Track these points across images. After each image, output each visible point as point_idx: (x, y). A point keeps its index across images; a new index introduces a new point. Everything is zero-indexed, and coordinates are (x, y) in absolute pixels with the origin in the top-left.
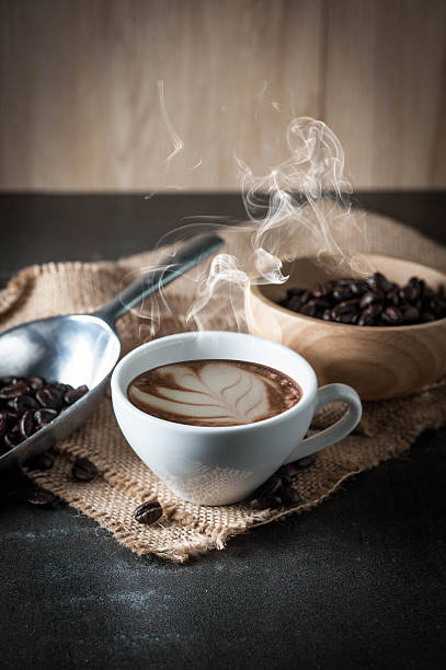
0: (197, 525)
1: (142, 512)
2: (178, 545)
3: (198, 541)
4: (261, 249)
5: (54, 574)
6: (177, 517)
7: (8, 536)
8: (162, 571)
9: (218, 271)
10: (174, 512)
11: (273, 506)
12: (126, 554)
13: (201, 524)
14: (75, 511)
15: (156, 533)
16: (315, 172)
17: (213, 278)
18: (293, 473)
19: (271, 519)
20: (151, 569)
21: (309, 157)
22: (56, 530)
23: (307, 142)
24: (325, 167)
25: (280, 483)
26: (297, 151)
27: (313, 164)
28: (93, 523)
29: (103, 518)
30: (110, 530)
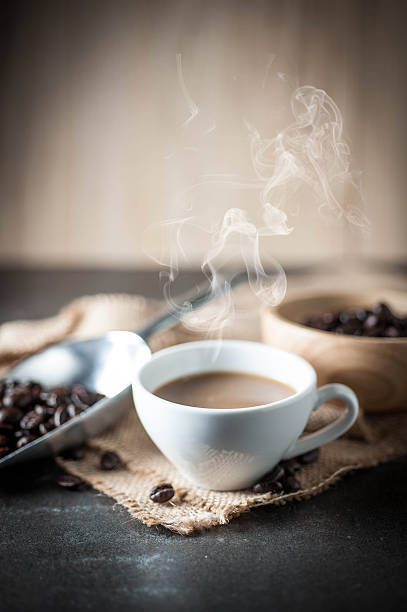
0: (204, 505)
1: (156, 492)
2: (185, 519)
3: (203, 517)
4: (268, 204)
5: (72, 540)
6: (187, 498)
7: (37, 510)
8: (168, 541)
9: (230, 223)
10: (185, 495)
11: (275, 490)
12: (139, 525)
13: (208, 504)
14: (97, 491)
15: (167, 510)
16: (317, 135)
17: (225, 229)
18: (297, 466)
19: (271, 501)
20: (160, 539)
21: (311, 122)
22: (80, 507)
23: (309, 108)
24: (326, 130)
25: (282, 472)
26: (300, 117)
27: (315, 127)
28: (112, 501)
29: (121, 497)
30: (126, 506)
